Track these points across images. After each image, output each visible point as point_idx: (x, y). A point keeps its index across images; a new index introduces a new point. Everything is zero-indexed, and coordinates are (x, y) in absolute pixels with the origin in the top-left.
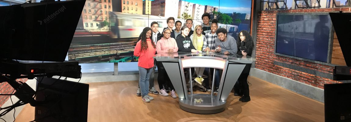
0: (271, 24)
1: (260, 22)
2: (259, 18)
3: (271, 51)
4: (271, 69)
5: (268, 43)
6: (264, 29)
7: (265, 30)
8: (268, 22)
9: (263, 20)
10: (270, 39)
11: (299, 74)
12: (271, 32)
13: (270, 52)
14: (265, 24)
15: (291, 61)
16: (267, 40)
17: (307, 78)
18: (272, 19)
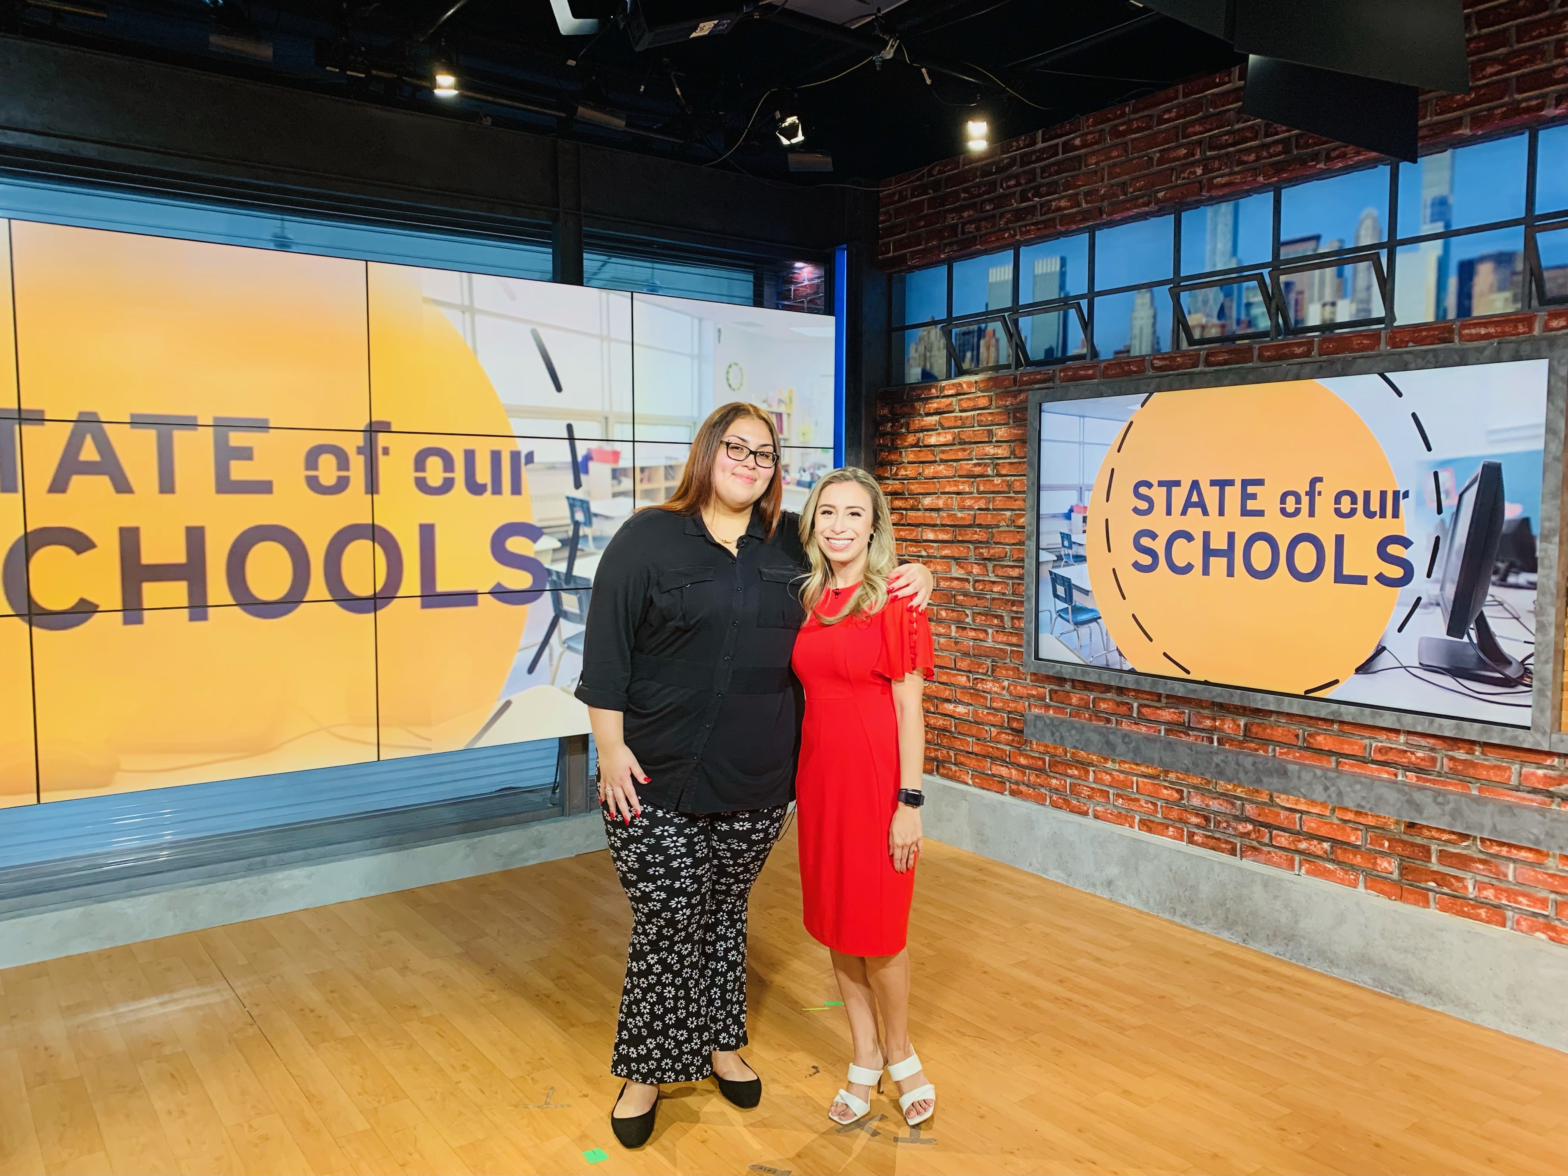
0: (977, 470)
1: (891, 464)
2: (884, 435)
3: (990, 643)
4: (1004, 771)
5: (966, 594)
6: (927, 501)
7: (938, 510)
8: (960, 455)
9: (916, 445)
10: (976, 570)
11: (1248, 807)
12: (989, 519)
13: (979, 654)
14: (930, 471)
15: (1167, 715)
16: (956, 572)
17: (1322, 839)
18: (990, 432)
